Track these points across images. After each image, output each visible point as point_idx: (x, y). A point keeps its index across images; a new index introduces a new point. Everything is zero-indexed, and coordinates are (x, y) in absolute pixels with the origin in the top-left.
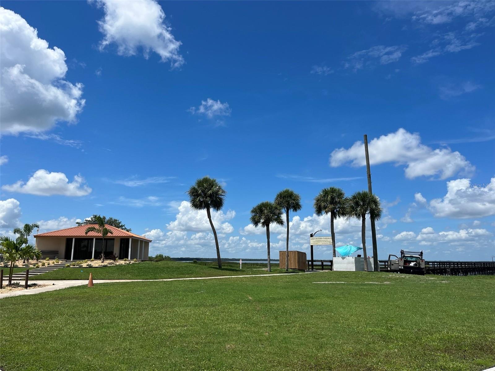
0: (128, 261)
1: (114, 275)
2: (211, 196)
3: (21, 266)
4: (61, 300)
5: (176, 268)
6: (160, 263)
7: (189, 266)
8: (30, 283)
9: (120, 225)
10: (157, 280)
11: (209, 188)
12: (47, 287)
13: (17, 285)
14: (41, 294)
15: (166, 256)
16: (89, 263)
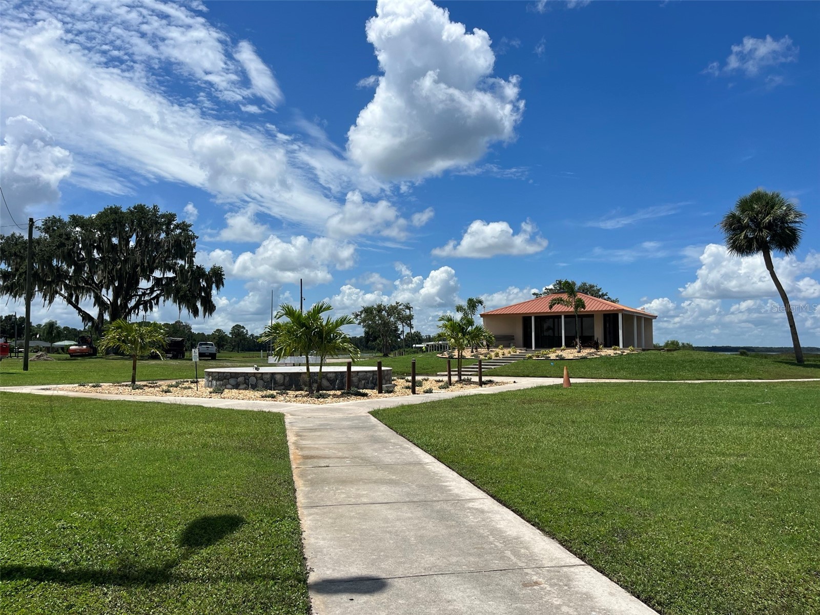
0: (619, 350)
1: (599, 372)
2: (770, 227)
3: (469, 357)
4: (530, 402)
5: (708, 363)
6: (675, 353)
7: (734, 360)
8: (484, 379)
9: (600, 293)
10: (674, 382)
11: (765, 211)
12: (506, 385)
13: (469, 382)
14: (501, 394)
15: (683, 344)
16: (559, 353)
